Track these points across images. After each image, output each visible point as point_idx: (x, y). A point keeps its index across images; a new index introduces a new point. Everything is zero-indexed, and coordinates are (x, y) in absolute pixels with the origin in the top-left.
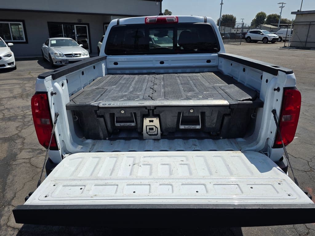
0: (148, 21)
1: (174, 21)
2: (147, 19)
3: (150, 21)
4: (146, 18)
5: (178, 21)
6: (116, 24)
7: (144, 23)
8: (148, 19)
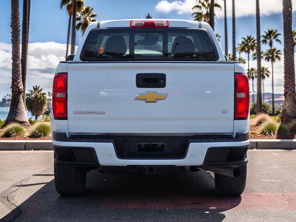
0: (134, 24)
1: (164, 25)
2: (132, 23)
3: (136, 24)
4: (131, 21)
5: (168, 26)
6: (97, 27)
7: (129, 26)
8: (134, 22)
